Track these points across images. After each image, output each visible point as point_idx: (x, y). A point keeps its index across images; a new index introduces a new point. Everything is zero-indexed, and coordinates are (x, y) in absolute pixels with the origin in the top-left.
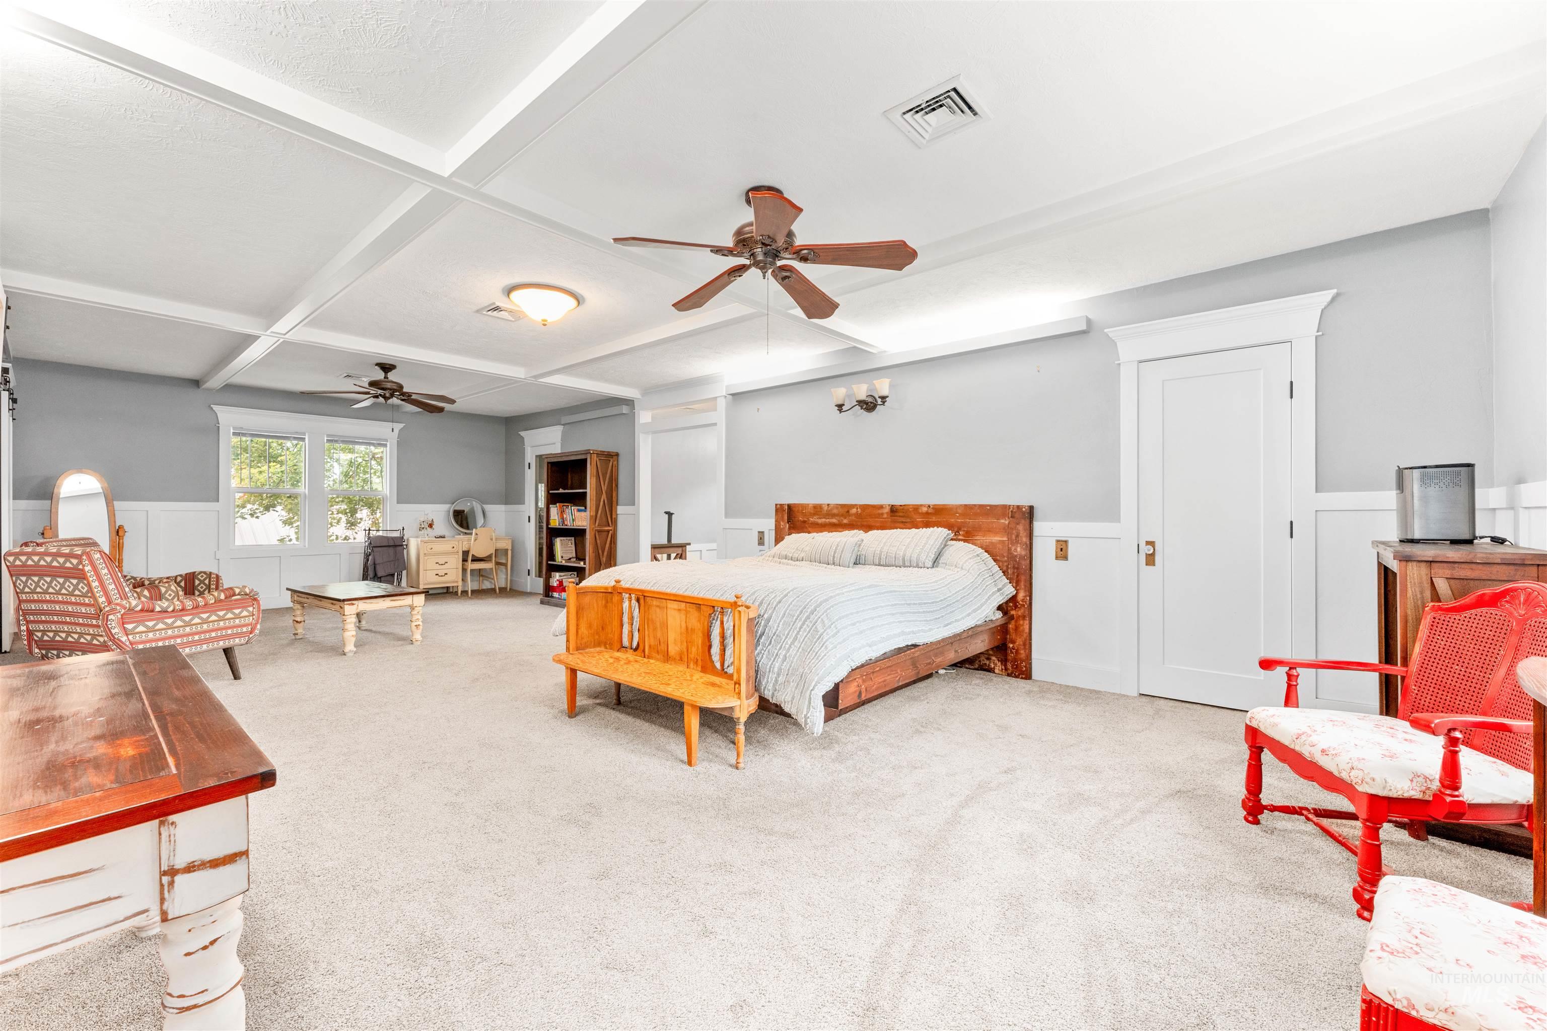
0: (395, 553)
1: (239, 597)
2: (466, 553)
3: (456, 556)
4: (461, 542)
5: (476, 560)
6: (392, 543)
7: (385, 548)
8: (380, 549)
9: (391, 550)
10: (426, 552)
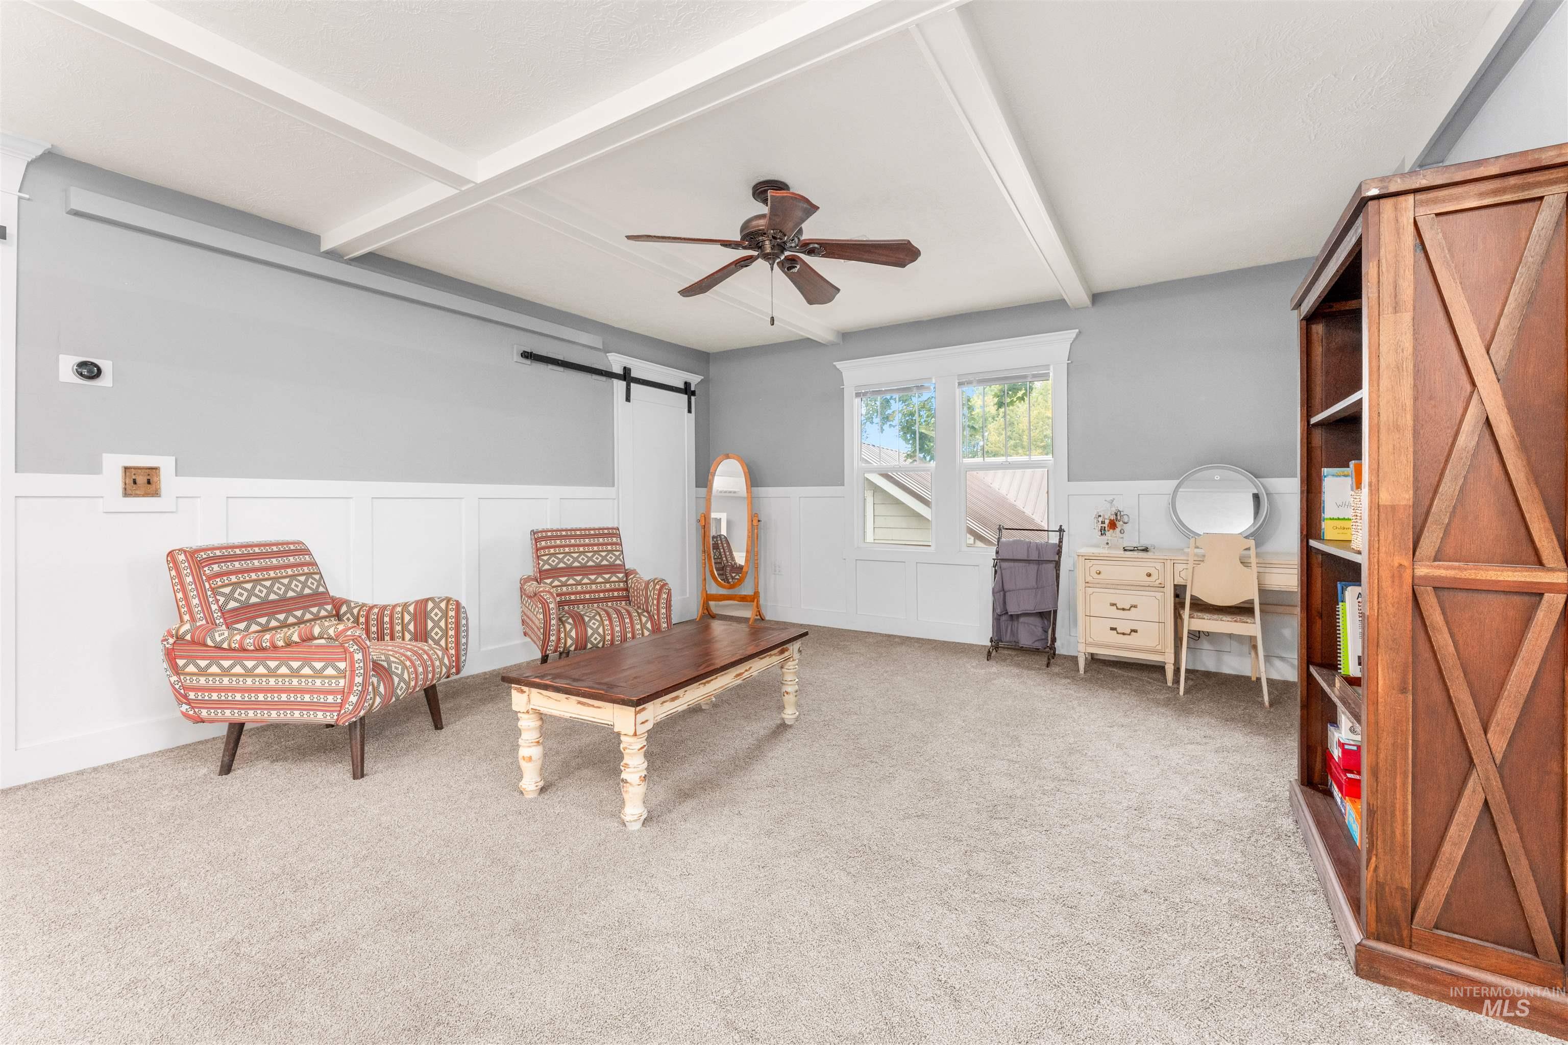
0: (1038, 572)
1: (322, 641)
2: (1179, 592)
3: (1159, 595)
4: (1169, 565)
5: (1200, 606)
6: (1034, 556)
7: (1020, 564)
8: (1012, 564)
9: (1033, 568)
10: (1089, 579)
